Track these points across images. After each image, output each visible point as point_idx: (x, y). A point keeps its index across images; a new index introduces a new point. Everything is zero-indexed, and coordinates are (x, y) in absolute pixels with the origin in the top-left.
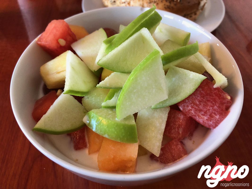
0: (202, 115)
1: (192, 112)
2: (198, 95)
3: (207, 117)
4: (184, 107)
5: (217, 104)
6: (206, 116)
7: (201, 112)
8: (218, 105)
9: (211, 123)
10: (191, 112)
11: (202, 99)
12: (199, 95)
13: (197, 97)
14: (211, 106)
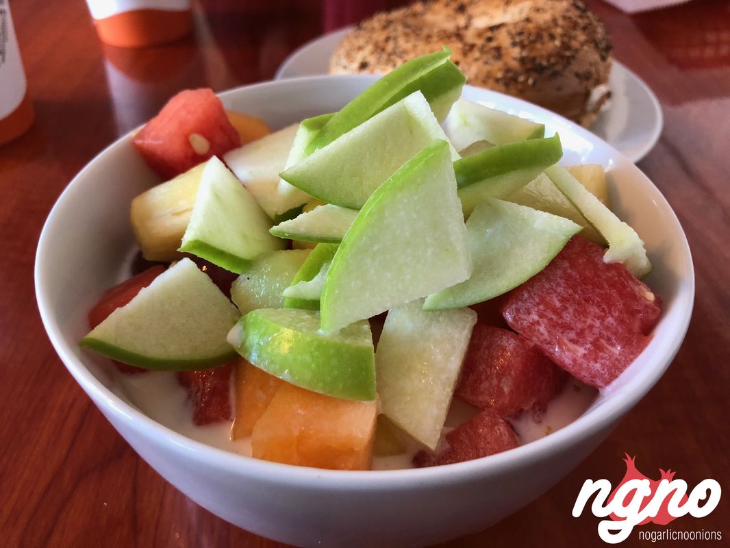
0: (571, 341)
1: (542, 329)
2: (559, 280)
3: (586, 349)
4: (516, 312)
5: (615, 312)
6: (582, 345)
7: (567, 331)
8: (617, 314)
9: (598, 366)
10: (539, 331)
11: (569, 292)
12: (562, 282)
13: (554, 286)
14: (597, 315)
